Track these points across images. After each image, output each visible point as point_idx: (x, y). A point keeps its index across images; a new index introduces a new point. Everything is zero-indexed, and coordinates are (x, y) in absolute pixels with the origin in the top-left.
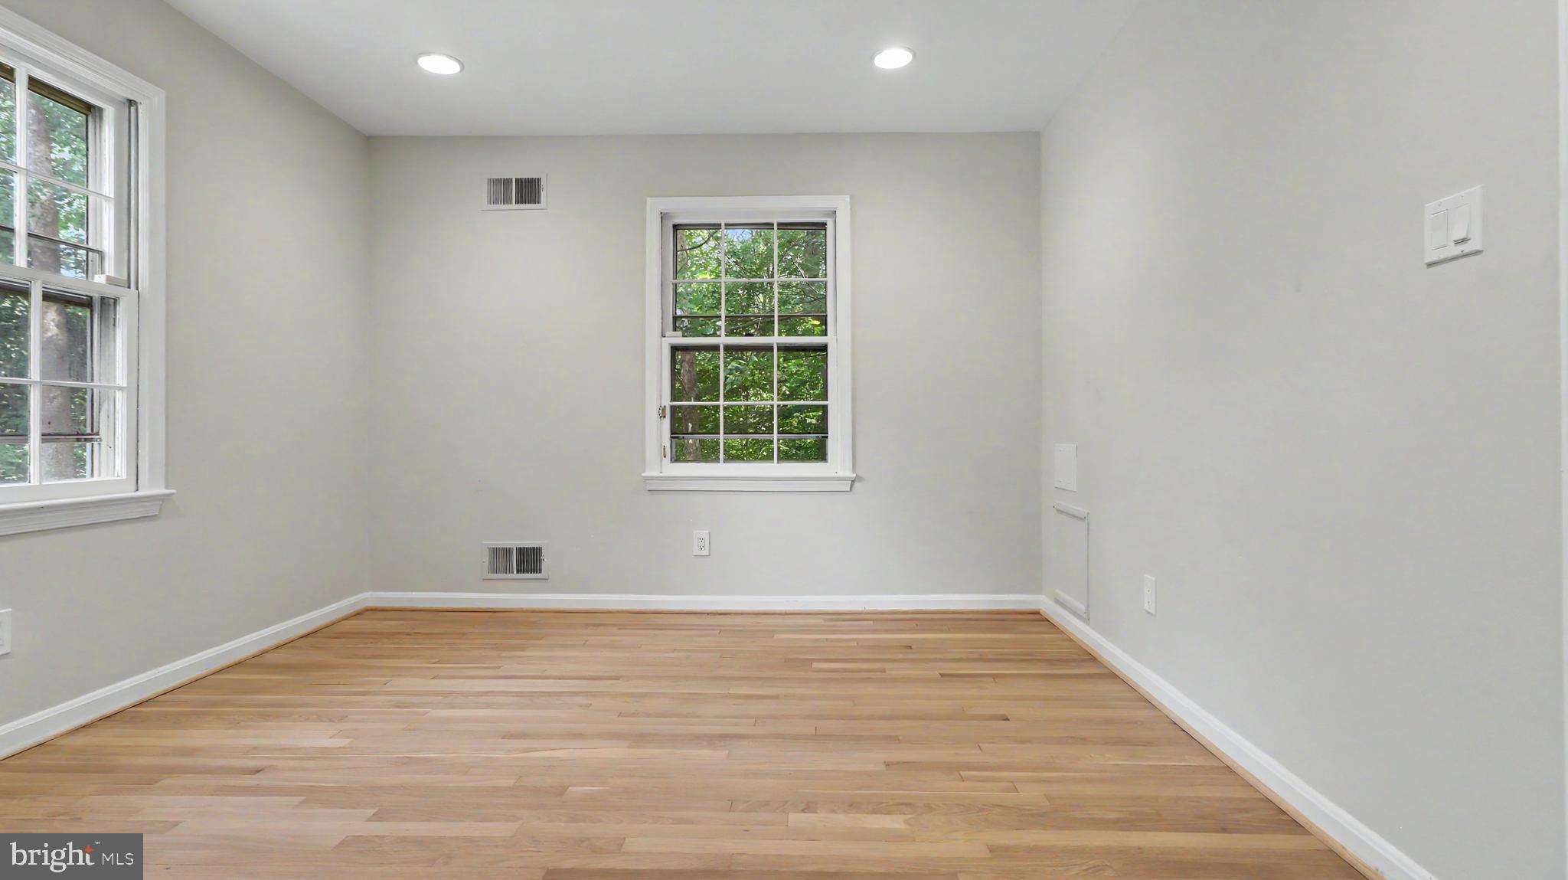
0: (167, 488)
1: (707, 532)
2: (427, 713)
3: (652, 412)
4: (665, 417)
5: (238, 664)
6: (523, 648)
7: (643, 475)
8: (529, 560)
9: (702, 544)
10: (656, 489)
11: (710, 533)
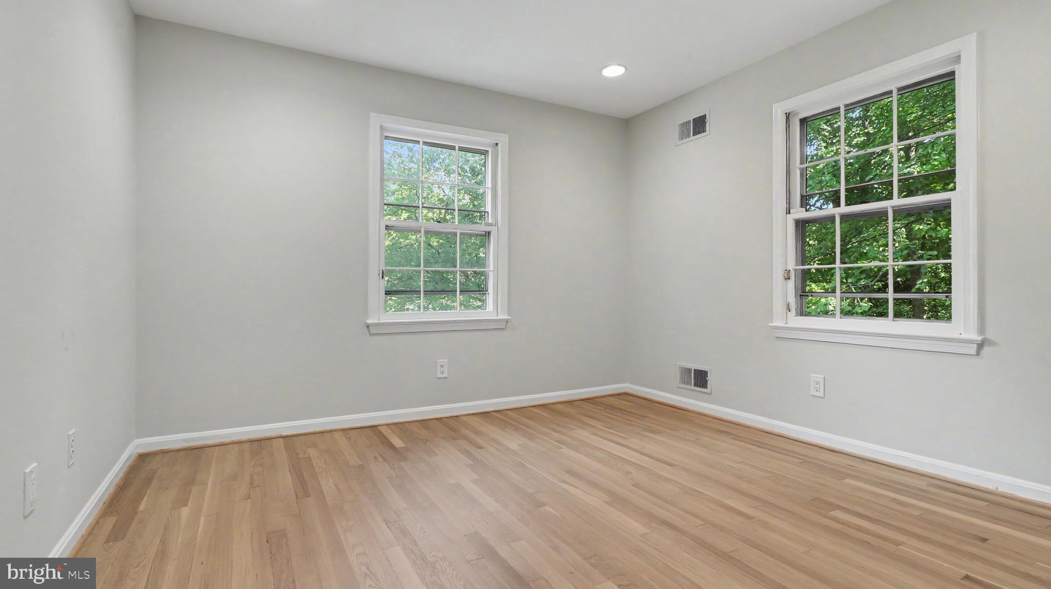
0: (509, 316)
1: (823, 376)
2: (561, 448)
3: (779, 275)
4: (789, 279)
5: (544, 405)
6: (655, 432)
7: (770, 324)
8: (701, 379)
9: (817, 386)
10: (781, 337)
11: (824, 377)
